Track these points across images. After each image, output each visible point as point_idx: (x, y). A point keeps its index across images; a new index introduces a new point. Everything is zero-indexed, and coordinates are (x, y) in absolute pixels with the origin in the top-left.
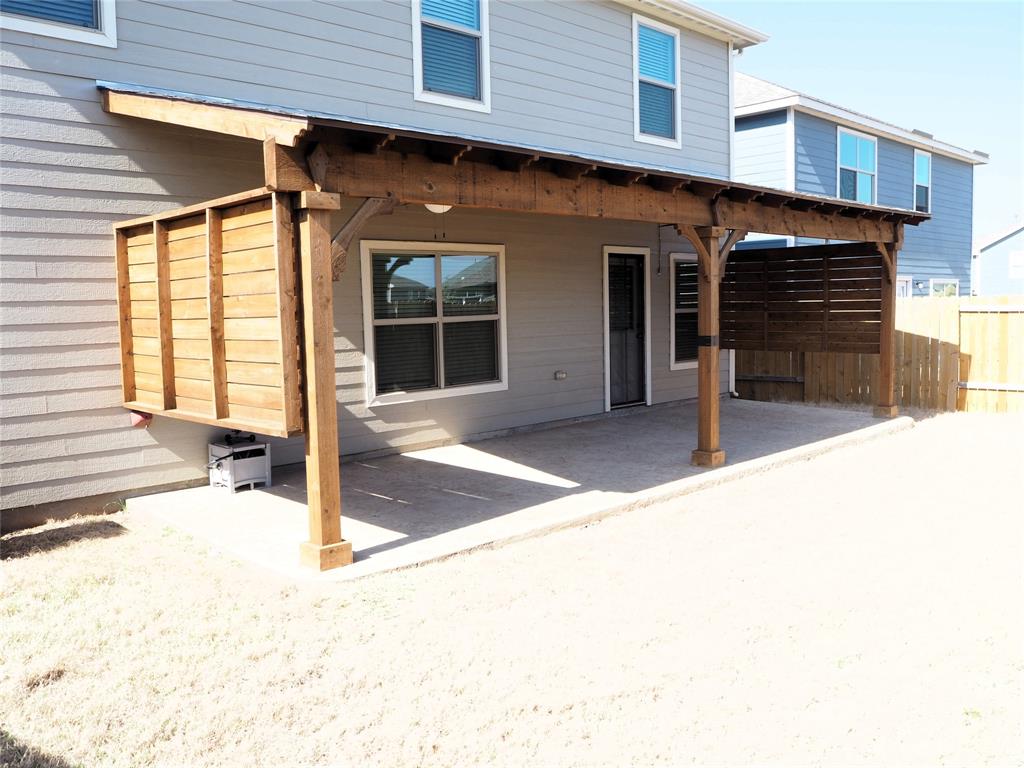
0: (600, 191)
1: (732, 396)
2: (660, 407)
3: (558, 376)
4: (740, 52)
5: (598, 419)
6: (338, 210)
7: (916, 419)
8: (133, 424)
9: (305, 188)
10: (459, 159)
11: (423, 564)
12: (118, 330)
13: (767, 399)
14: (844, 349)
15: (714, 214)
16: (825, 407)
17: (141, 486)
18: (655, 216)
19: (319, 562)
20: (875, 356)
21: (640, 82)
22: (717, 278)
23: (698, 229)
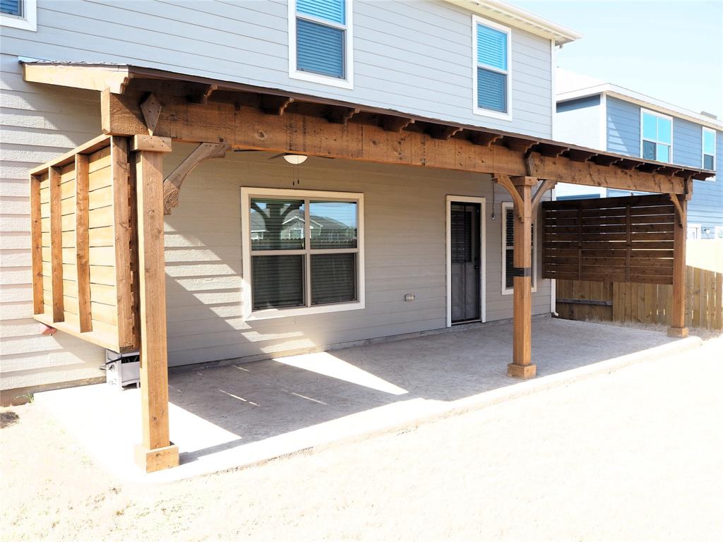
0: (424, 144)
1: (553, 316)
2: (494, 323)
3: (407, 298)
4: (561, 47)
5: (441, 333)
6: (169, 152)
7: (704, 338)
8: (41, 333)
9: (138, 132)
10: (285, 110)
11: (242, 468)
12: (30, 256)
13: (582, 319)
14: (644, 280)
15: (527, 166)
16: (628, 326)
17: (47, 383)
18: (474, 166)
19: (145, 464)
20: (670, 286)
21: (478, 68)
22: (530, 220)
23: (513, 178)
